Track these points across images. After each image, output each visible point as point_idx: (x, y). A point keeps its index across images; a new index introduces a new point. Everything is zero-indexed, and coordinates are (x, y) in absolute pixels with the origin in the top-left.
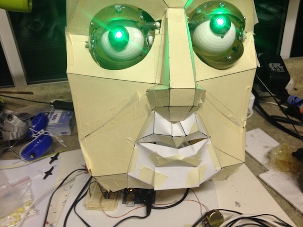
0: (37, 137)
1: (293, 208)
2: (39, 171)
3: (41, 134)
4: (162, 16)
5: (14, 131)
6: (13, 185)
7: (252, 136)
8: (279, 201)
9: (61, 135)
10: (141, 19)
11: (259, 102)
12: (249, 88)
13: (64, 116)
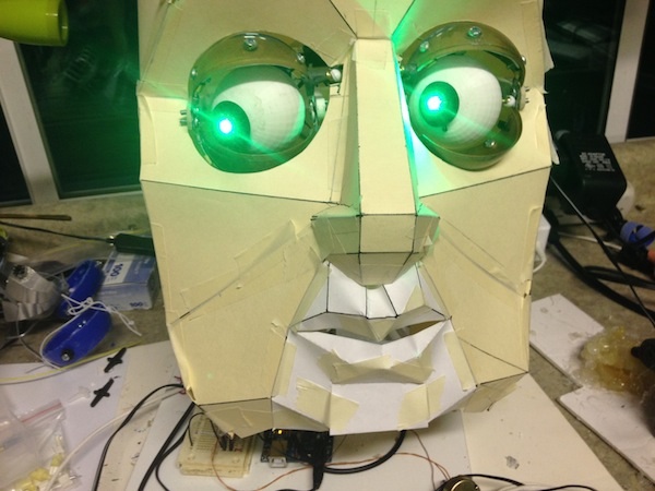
0: (77, 315)
1: (633, 472)
2: (81, 388)
3: (86, 308)
4: (344, 58)
5: (28, 301)
6: (24, 421)
7: (544, 311)
8: (603, 455)
9: (131, 308)
10: (299, 62)
11: (559, 237)
12: (535, 210)
13: (137, 268)
